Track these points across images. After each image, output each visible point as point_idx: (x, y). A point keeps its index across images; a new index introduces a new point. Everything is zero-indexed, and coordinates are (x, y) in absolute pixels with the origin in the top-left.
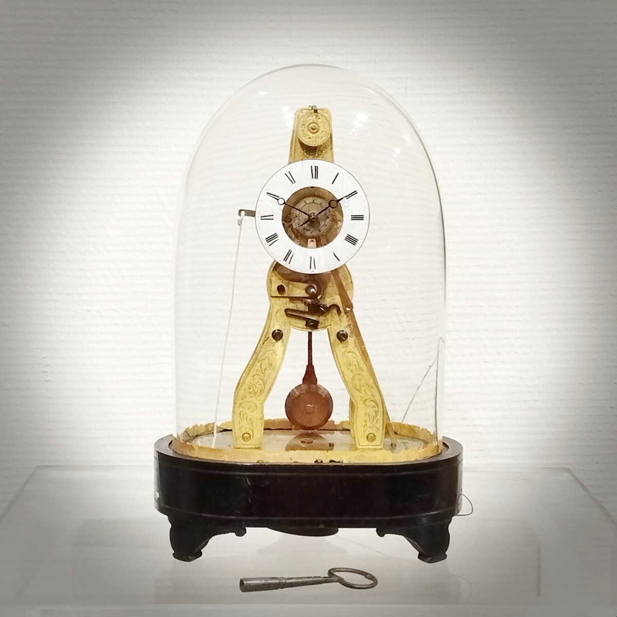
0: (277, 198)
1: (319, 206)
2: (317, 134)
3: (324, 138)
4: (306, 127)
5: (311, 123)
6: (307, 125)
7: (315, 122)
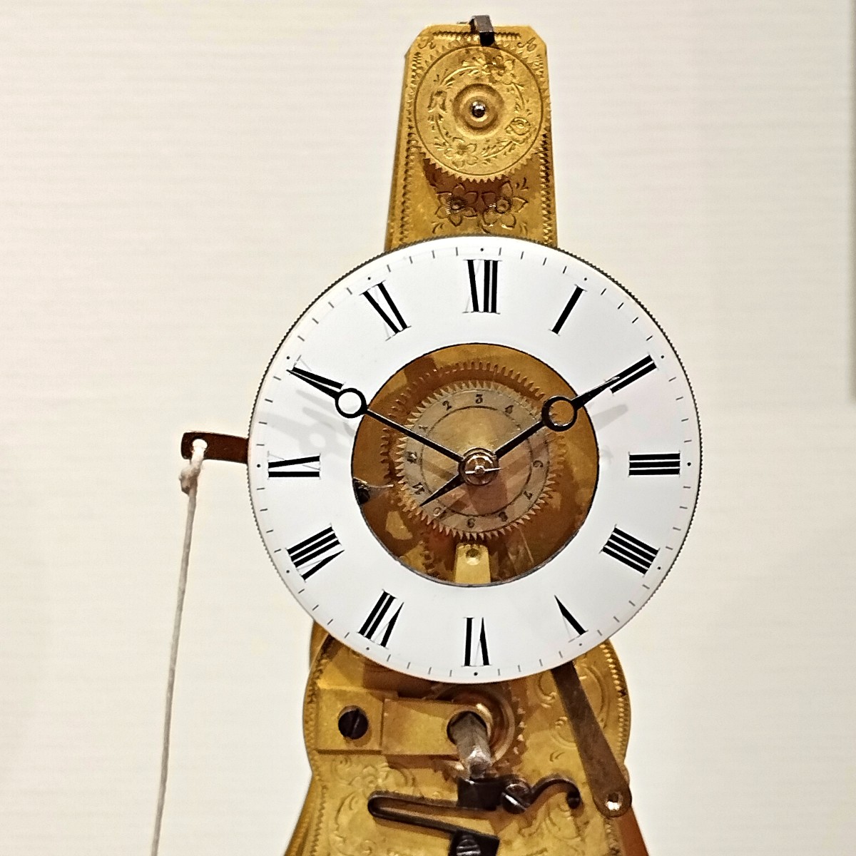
0: (331, 388)
1: (500, 418)
2: (491, 134)
3: (521, 149)
4: (448, 104)
5: (467, 88)
6: (451, 95)
7: (487, 82)
